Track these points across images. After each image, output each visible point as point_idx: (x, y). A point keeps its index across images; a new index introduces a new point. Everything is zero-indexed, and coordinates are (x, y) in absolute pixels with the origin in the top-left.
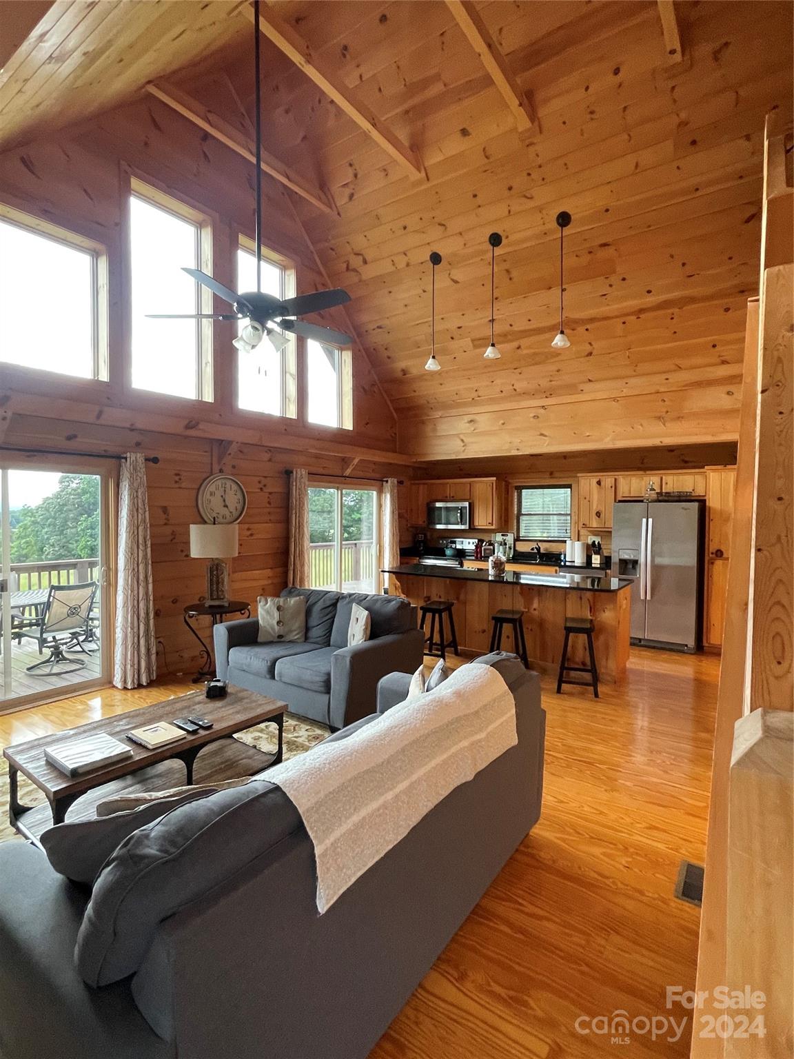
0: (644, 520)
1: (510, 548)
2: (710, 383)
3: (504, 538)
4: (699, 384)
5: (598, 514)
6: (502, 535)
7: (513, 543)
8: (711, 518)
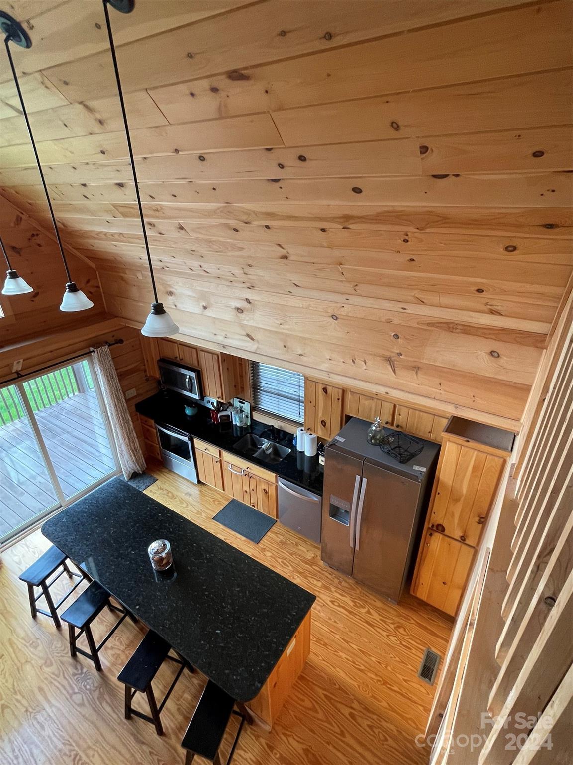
0: (358, 477)
1: (247, 417)
2: (468, 330)
3: (242, 405)
4: (450, 327)
5: (324, 423)
6: (240, 402)
7: (249, 412)
8: (438, 491)
